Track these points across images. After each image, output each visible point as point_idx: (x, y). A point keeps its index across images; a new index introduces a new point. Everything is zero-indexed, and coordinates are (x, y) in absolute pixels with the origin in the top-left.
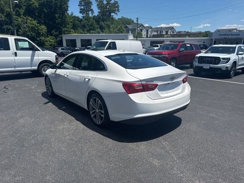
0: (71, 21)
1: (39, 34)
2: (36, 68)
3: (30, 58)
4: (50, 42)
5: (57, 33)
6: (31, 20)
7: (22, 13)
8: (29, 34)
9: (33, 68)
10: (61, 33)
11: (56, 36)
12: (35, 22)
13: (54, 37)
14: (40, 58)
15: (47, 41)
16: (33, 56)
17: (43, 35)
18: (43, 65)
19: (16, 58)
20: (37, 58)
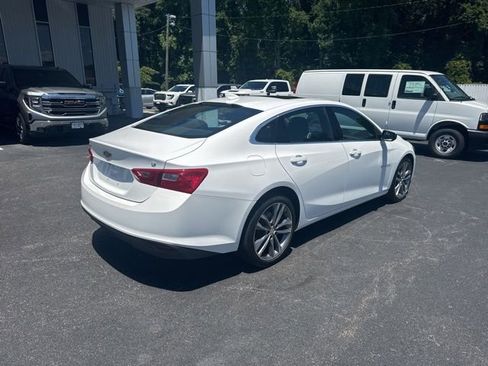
2: (424, 135)
3: (417, 113)
9: (417, 134)
14: (437, 115)
16: (424, 110)
18: (440, 131)
19: (392, 111)
20: (432, 115)
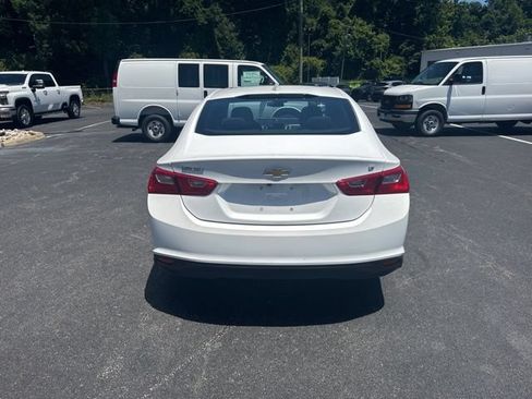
0: (450, 15)
1: (370, 53)
4: (392, 69)
5: (411, 48)
6: (361, 25)
7: (348, 12)
8: (352, 53)
10: (419, 47)
11: (408, 56)
12: (367, 28)
13: (402, 58)
15: (384, 67)
17: (378, 55)
